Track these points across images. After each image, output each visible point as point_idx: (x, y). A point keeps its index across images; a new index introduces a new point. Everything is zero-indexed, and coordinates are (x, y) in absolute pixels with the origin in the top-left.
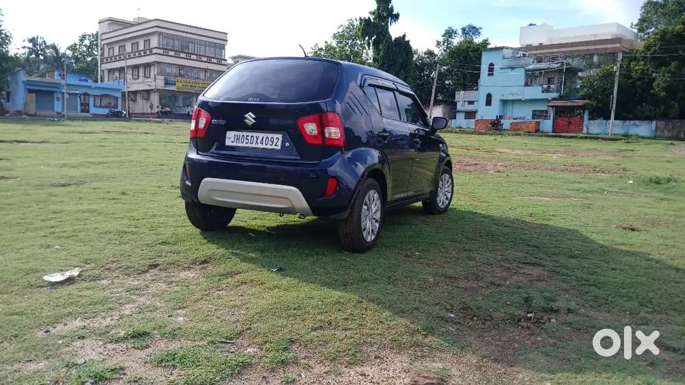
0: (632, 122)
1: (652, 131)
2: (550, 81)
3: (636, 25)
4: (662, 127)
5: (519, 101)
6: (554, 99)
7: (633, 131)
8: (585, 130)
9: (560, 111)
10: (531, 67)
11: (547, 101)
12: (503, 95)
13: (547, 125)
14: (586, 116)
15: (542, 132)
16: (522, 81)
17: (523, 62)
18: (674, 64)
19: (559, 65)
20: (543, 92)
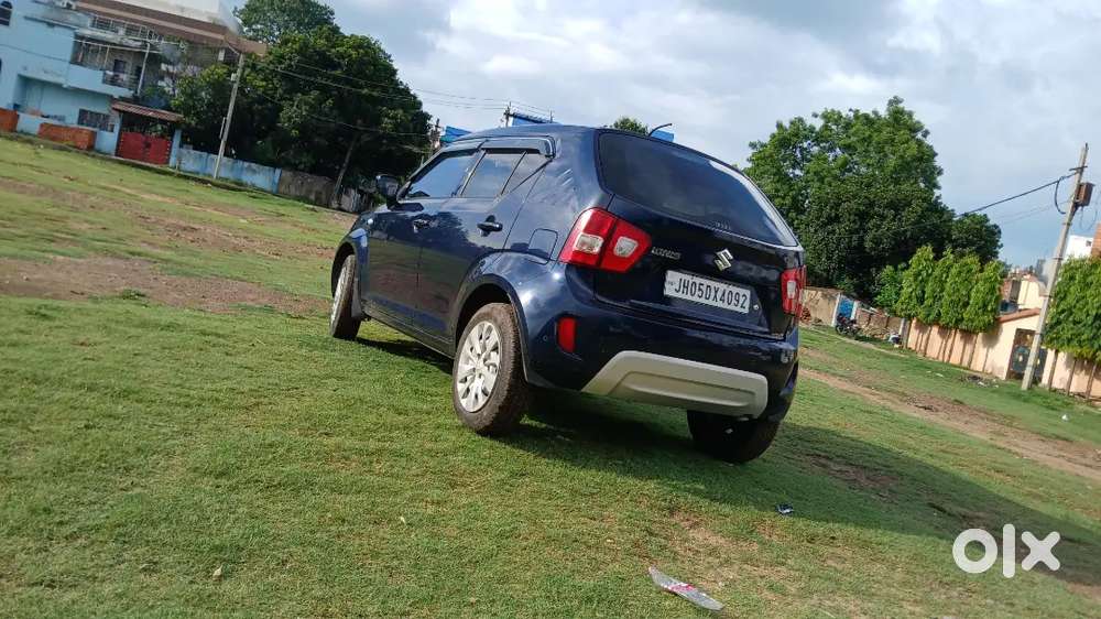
0: (246, 164)
1: (274, 182)
2: (117, 66)
3: (242, 12)
4: (290, 180)
5: (58, 87)
6: (123, 99)
7: (247, 178)
8: (173, 161)
9: (130, 122)
10: (88, 32)
11: (111, 99)
12: (25, 69)
13: (108, 140)
14: (177, 140)
15: (99, 151)
16: (68, 54)
17: (71, 18)
18: (315, 93)
19: (140, 43)
20: (104, 82)
